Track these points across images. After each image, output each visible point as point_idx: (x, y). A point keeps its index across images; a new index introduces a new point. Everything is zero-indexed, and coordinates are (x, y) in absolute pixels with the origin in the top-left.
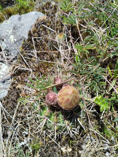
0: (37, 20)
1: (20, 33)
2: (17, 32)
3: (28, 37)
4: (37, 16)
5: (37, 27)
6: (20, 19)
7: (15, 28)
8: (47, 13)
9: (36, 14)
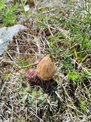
0: (20, 30)
1: (6, 37)
2: (4, 37)
3: (13, 40)
4: (20, 27)
5: (20, 34)
6: (7, 29)
7: (2, 34)
8: (27, 25)
9: (19, 26)
